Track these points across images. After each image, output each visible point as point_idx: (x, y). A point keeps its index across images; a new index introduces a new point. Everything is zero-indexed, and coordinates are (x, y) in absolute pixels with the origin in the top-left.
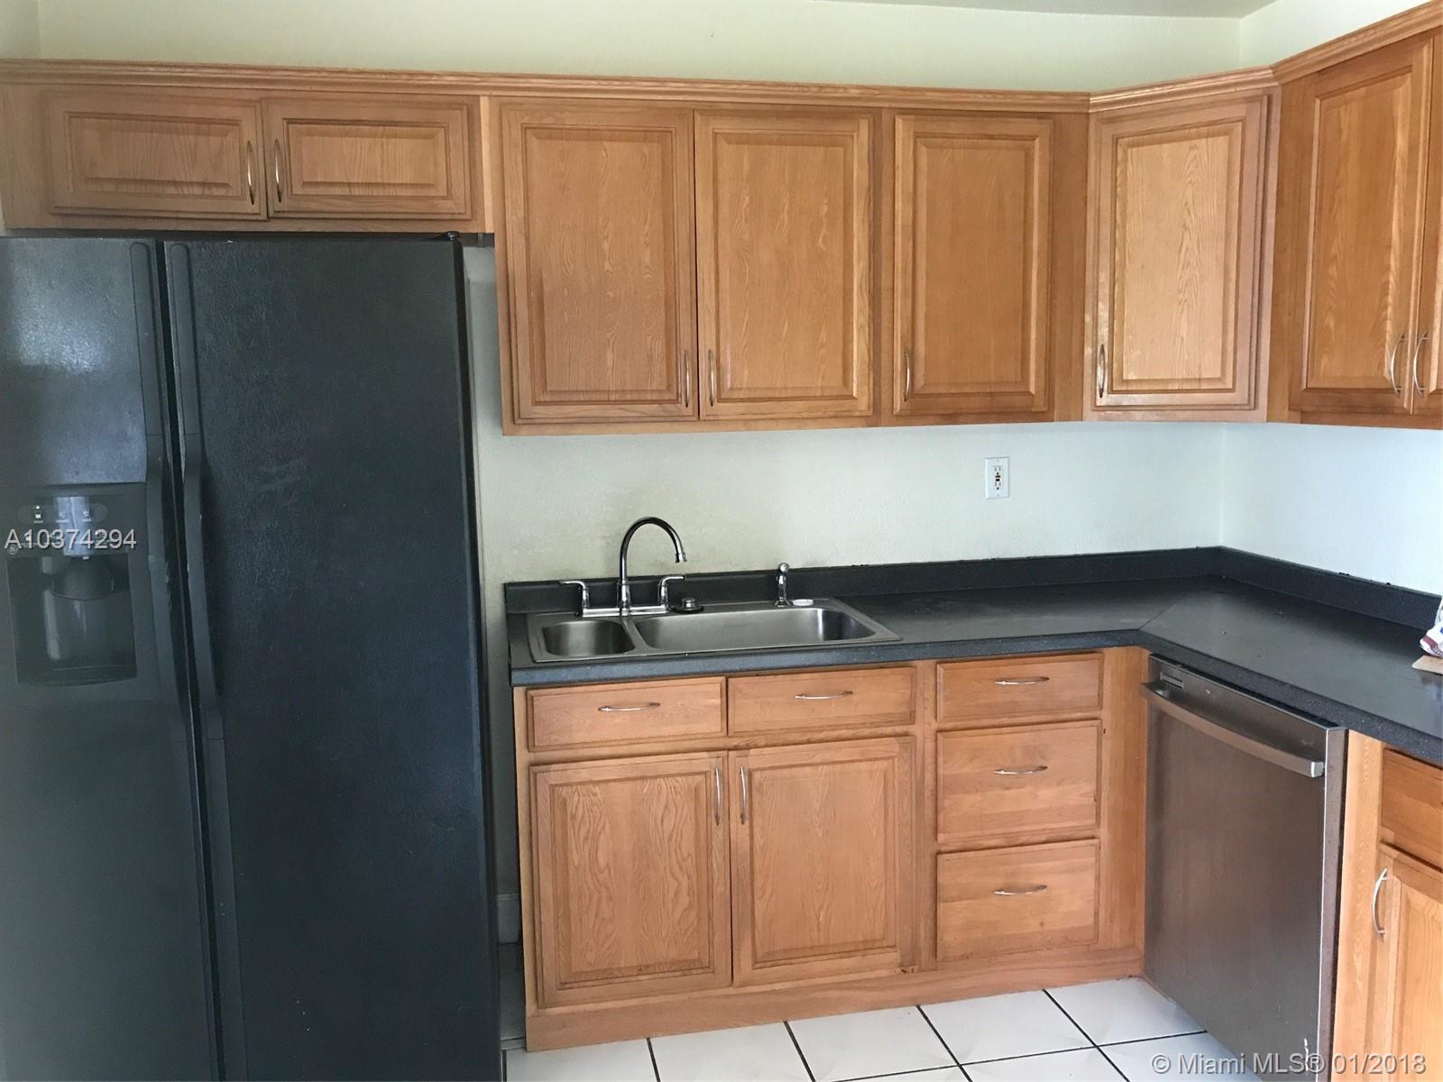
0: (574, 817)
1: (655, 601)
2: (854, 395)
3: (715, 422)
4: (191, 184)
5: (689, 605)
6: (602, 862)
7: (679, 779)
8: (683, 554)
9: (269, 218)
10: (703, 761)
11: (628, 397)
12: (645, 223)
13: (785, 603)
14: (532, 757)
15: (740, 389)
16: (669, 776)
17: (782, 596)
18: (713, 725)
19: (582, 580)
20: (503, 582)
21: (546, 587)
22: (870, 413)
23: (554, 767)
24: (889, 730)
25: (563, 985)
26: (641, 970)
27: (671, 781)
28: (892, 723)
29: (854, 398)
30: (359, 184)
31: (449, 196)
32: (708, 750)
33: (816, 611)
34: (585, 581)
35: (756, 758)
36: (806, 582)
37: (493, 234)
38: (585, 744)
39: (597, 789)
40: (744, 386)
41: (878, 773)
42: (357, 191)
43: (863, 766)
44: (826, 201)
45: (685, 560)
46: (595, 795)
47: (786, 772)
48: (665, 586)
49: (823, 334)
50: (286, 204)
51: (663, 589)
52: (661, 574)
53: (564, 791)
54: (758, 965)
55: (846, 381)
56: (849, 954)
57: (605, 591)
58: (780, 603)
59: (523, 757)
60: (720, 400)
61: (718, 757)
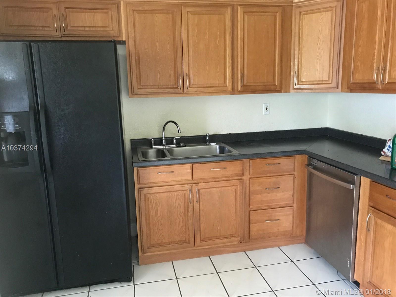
0: (151, 202)
1: (172, 144)
2: (227, 86)
3: (188, 94)
4: (39, 26)
5: (182, 145)
6: (159, 214)
7: (180, 192)
8: (180, 131)
9: (62, 37)
10: (186, 187)
11: (164, 87)
12: (168, 37)
13: (208, 144)
14: (139, 186)
15: (195, 84)
16: (177, 191)
17: (207, 142)
18: (189, 177)
20: (130, 139)
21: (142, 140)
22: (232, 91)
23: (145, 189)
24: (236, 178)
25: (149, 248)
26: (170, 243)
27: (177, 192)
28: (237, 176)
29: (227, 87)
30: (87, 27)
31: (112, 30)
32: (187, 184)
33: (217, 146)
34: (153, 138)
35: (200, 186)
36: (214, 138)
37: (125, 41)
38: (154, 183)
39: (157, 195)
40: (196, 83)
41: (234, 190)
42: (87, 29)
43: (229, 188)
44: (219, 31)
45: (181, 132)
46: (157, 196)
47: (209, 190)
48: (175, 140)
49: (218, 69)
50: (66, 32)
51: (175, 141)
52: (174, 136)
53: (148, 195)
54: (201, 241)
55: (225, 82)
56: (226, 238)
57: (159, 141)
58: (207, 144)
59: (137, 186)
60: (190, 87)
61: (190, 186)
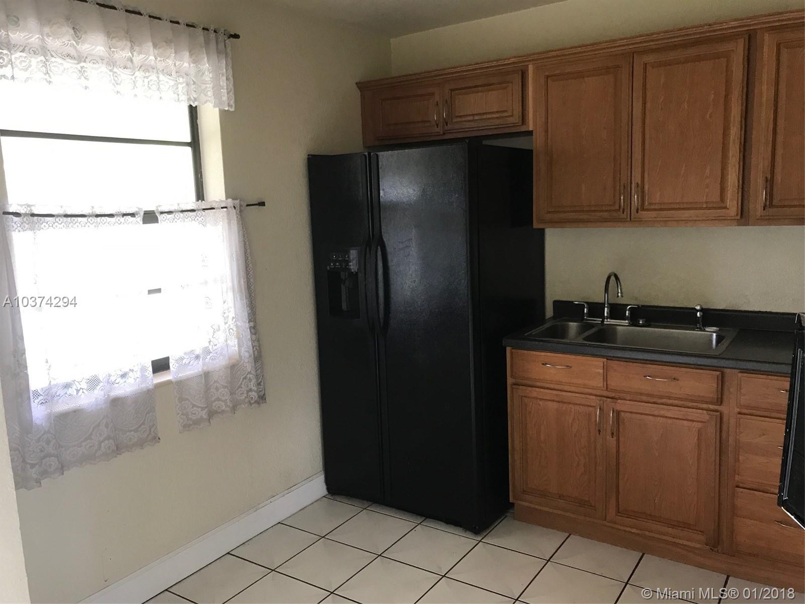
0: (530, 412)
2: (728, 207)
3: (640, 222)
5: (641, 322)
6: (542, 438)
7: (581, 407)
8: (621, 293)
9: (444, 134)
10: (594, 401)
11: (593, 209)
12: (605, 117)
13: (700, 328)
14: (513, 381)
15: (655, 204)
16: (577, 404)
17: (699, 323)
18: (599, 383)
19: (585, 302)
20: (554, 300)
22: (739, 217)
23: (521, 387)
24: (705, 406)
25: (524, 492)
26: (561, 497)
27: (577, 407)
28: (707, 403)
29: (728, 209)
30: (477, 114)
31: (512, 116)
32: (596, 396)
34: (587, 303)
35: (620, 405)
37: (532, 131)
38: (539, 380)
39: (541, 403)
40: (657, 202)
41: (694, 429)
42: (477, 118)
43: (685, 423)
44: (713, 92)
45: (622, 296)
46: (540, 405)
47: (638, 416)
48: (629, 310)
49: (708, 171)
50: (449, 127)
51: (627, 312)
53: (526, 400)
54: (619, 514)
55: (722, 198)
56: (673, 526)
57: (596, 309)
58: (697, 328)
59: (510, 381)
60: (643, 209)
61: (600, 400)
